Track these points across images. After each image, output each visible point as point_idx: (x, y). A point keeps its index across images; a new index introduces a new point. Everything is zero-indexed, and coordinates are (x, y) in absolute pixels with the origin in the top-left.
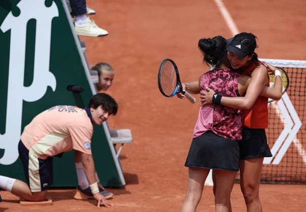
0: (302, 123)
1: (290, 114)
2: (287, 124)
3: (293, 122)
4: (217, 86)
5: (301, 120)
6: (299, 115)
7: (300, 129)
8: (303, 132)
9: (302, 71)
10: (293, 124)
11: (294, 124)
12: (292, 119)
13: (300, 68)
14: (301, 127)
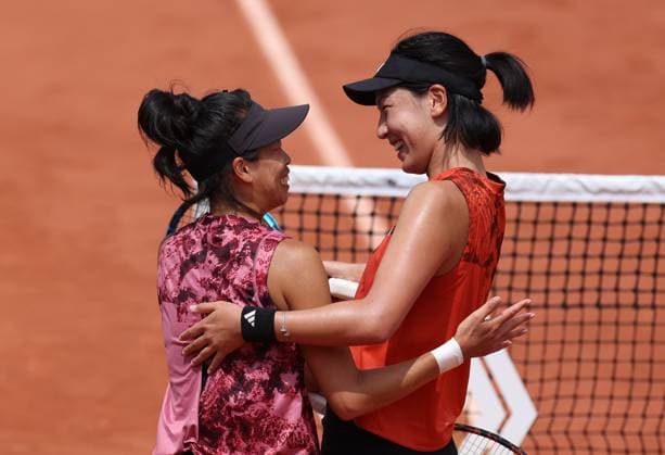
0: (538, 408)
1: (490, 376)
2: (479, 413)
3: (505, 405)
4: (203, 283)
5: (533, 399)
6: (525, 381)
7: (530, 433)
8: (541, 444)
9: (538, 213)
10: (501, 414)
11: (508, 415)
12: (500, 396)
13: (529, 204)
14: (534, 424)
